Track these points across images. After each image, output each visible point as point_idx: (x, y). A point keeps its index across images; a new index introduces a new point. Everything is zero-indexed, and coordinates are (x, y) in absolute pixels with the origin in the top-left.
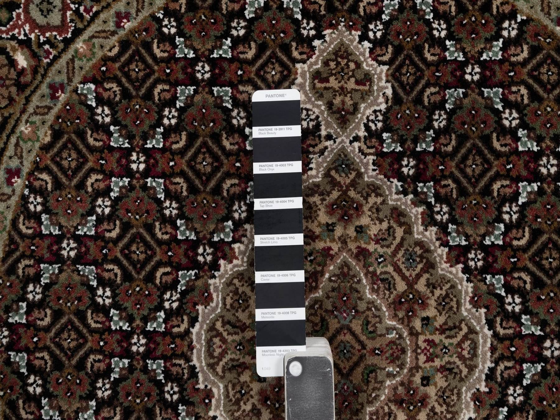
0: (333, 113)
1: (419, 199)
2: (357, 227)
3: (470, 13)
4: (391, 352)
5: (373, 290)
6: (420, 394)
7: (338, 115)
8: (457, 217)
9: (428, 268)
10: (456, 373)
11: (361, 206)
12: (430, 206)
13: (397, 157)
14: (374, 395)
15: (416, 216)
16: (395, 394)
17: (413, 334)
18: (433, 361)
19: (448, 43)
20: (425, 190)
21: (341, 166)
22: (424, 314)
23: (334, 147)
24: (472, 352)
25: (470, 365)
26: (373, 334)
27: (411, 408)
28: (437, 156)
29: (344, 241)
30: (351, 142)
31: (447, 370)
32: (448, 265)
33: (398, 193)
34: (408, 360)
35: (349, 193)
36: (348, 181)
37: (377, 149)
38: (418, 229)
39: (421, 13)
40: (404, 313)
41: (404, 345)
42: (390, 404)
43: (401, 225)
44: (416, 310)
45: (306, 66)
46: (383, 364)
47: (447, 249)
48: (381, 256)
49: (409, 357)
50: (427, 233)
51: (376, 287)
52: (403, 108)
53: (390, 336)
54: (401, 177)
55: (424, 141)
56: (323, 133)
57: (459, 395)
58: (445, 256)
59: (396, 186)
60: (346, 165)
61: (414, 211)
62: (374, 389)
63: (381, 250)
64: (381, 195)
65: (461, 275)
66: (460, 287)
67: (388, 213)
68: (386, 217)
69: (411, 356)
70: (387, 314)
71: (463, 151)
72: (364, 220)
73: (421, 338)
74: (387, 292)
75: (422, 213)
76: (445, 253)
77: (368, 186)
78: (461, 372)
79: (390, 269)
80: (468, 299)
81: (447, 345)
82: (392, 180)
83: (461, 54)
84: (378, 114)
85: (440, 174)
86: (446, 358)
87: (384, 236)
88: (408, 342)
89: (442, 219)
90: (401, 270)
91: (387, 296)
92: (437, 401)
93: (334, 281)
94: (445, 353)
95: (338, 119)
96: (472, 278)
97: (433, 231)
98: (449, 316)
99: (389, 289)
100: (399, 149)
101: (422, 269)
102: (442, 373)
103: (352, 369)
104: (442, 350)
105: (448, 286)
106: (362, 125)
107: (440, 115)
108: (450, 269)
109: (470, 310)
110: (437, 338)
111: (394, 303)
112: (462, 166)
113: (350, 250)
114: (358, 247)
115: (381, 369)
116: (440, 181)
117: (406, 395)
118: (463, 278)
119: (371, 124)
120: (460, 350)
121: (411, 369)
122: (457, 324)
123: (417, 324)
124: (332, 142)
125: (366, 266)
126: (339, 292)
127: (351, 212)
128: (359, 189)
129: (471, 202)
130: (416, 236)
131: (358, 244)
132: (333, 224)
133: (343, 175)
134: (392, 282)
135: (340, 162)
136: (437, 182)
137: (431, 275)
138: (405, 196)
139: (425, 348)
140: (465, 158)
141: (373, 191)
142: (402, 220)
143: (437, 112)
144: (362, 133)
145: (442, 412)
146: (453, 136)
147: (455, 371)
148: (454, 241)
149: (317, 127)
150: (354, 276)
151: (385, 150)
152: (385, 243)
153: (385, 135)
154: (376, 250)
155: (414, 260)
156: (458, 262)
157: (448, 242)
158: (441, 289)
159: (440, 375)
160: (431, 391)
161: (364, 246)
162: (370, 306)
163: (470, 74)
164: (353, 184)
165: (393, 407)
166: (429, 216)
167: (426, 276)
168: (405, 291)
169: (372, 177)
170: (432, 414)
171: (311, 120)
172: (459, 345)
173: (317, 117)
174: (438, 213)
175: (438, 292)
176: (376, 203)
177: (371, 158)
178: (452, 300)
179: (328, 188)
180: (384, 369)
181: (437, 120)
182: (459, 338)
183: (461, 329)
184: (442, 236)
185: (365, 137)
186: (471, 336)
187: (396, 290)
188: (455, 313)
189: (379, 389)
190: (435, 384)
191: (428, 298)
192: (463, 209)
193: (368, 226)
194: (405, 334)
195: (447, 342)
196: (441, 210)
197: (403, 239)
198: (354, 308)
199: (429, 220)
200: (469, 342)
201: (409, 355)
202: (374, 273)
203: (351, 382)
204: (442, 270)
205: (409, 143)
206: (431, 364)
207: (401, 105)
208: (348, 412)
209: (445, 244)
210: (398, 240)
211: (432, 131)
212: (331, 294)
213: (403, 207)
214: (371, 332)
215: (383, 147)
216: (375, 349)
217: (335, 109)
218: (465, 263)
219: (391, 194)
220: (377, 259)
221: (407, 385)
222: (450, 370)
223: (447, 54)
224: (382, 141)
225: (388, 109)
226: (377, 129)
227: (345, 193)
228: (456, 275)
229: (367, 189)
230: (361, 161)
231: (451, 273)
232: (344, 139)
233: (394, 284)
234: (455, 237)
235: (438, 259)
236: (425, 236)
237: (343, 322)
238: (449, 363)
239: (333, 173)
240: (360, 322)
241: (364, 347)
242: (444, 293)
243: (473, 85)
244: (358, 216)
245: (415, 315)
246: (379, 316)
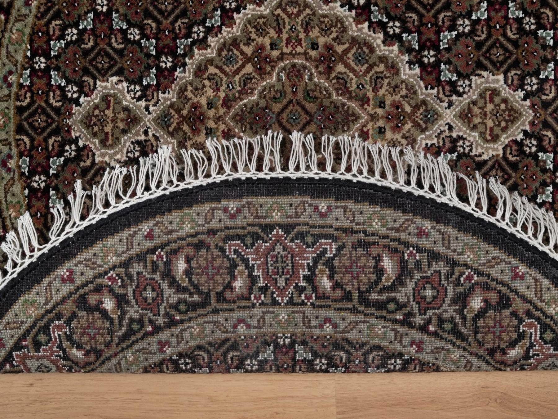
0: (129, 128)
1: (189, 52)
2: (208, 108)
3: (61, 7)
4: (294, 78)
5: (252, 93)
6: (324, 51)
7: (131, 124)
8: (201, 18)
9: (236, 44)
10: (309, 19)
11: (193, 104)
12: (193, 43)
13: (160, 71)
14: (324, 93)
15: (201, 55)
16: (324, 73)
17: (281, 58)
18: (301, 40)
19: (81, 27)
20: (182, 47)
21: (166, 122)
22: (268, 47)
23: (152, 128)
24: (294, 5)
25: (304, 6)
26: (283, 93)
27: (333, 59)
28: (159, 36)
29: (218, 119)
30: (149, 113)
31: (307, 27)
32: (234, 26)
33: (184, 71)
34: (300, 61)
35: (184, 115)
36: (176, 116)
37: (154, 90)
38: (210, 54)
39: (60, 51)
40: (268, 66)
41: (290, 66)
42: (331, 78)
43: (207, 69)
44: (266, 55)
45: (97, 153)
46: (303, 84)
47: (224, 27)
48: (228, 86)
49: (298, 61)
50: (213, 44)
51: (249, 91)
52: (126, 67)
53: (284, 78)
54: (173, 69)
55: (149, 48)
56: (143, 138)
57: (324, 16)
58: (229, 29)
59: (180, 72)
60: (165, 117)
61: (197, 57)
62: (321, 93)
63: (224, 87)
64: (186, 86)
65: (241, 15)
66: (250, 16)
67: (198, 80)
68: (201, 82)
69: (298, 59)
70: (268, 81)
71: (156, 13)
72: (203, 101)
73: (286, 50)
74: (253, 81)
75: (199, 50)
76: (226, 29)
77: (180, 98)
78: (308, 14)
79: (237, 78)
80: (258, 8)
81: (289, 27)
82: (175, 77)
83: (89, 15)
84: (130, 89)
85: (171, 34)
86: (299, 28)
87: (215, 84)
88: (288, 62)
89: (203, 32)
90: (238, 68)
91: (256, 81)
92: (328, 36)
93: (246, 128)
94: (295, 29)
95: (134, 125)
96: (243, 5)
97: (212, 41)
98: (270, 25)
99: (251, 79)
100: (154, 70)
101: (237, 50)
102: (309, 32)
103: (307, 112)
104: (293, 32)
105: (248, 26)
106: (138, 103)
107: (131, 34)
108: (237, 24)
109: (265, 7)
110: (285, 36)
111: (260, 75)
112: (166, 14)
113: (224, 113)
114: (222, 106)
115: (306, 86)
116: (176, 33)
117: (325, 64)
118: (244, 13)
119: (137, 96)
120: (293, 16)
121: (307, 59)
122: (275, 18)
123: (275, 53)
124: (149, 130)
125: (235, 100)
126: (253, 123)
127: (198, 113)
128: (182, 106)
129: (191, 6)
130: (214, 55)
131: (220, 106)
132: (206, 129)
133: (172, 120)
134: (246, 76)
135: (163, 123)
136: (177, 37)
137: (241, 41)
138: (186, 65)
139: (292, 46)
140: (161, 12)
141: (183, 93)
142: (203, 67)
143: (129, 37)
144: (143, 103)
145: (337, 31)
146: (145, 22)
147: (307, 20)
148: (218, 21)
149: (139, 143)
150: (242, 110)
151: (155, 83)
152: (219, 83)
153: (145, 83)
154: (224, 91)
155: (231, 57)
156: (232, 18)
157: (218, 26)
158: (251, 32)
159: (310, 34)
160: (322, 41)
161: (221, 102)
162: (263, 96)
163: (102, 7)
164: (178, 111)
165: (333, 75)
166: (200, 44)
167: (242, 46)
168: (252, 64)
169: (173, 94)
170: (338, 41)
171: (134, 148)
172: (289, 16)
173: (132, 143)
174: (198, 35)
175: (253, 36)
176: (192, 91)
177: (161, 95)
178: (258, 23)
179: (181, 133)
180: (306, 83)
181: (134, 37)
182: (285, 16)
183: (279, 15)
184: (214, 32)
185: (146, 101)
186: (283, 6)
187: (251, 73)
188: (268, 20)
189: (320, 88)
190: (317, 37)
191: (257, 44)
192: (196, 14)
193: (208, 98)
194: (282, 64)
195: (288, 27)
196: (196, 32)
197: (217, 67)
198: (264, 110)
199: (203, 43)
200: (288, 7)
201: (296, 61)
202: (240, 92)
203: (315, 113)
204: (237, 32)
205: (150, 61)
206: (303, 42)
207: (124, 69)
208: (336, 115)
209: (220, 28)
210: (217, 71)
211: (142, 41)
212: (254, 131)
213: (194, 67)
214: (281, 95)
215: (153, 85)
216: (292, 91)
217: (127, 128)
218: (233, 11)
219: (185, 77)
220: (230, 90)
221: (318, 62)
222: (308, 24)
223: (89, 28)
224: (149, 85)
225: (127, 80)
226: (140, 90)
227: (184, 118)
228: (242, 19)
229: (182, 99)
230: (162, 104)
231: (240, 24)
232: (148, 120)
233: (247, 74)
234: (215, 20)
235: (230, 35)
236: (214, 47)
237: (274, 120)
238: (302, 25)
239: (171, 129)
240: (274, 104)
241: (291, 101)
242: (253, 30)
243: (110, 4)
244: (201, 107)
245: (268, 56)
246: (270, 88)
